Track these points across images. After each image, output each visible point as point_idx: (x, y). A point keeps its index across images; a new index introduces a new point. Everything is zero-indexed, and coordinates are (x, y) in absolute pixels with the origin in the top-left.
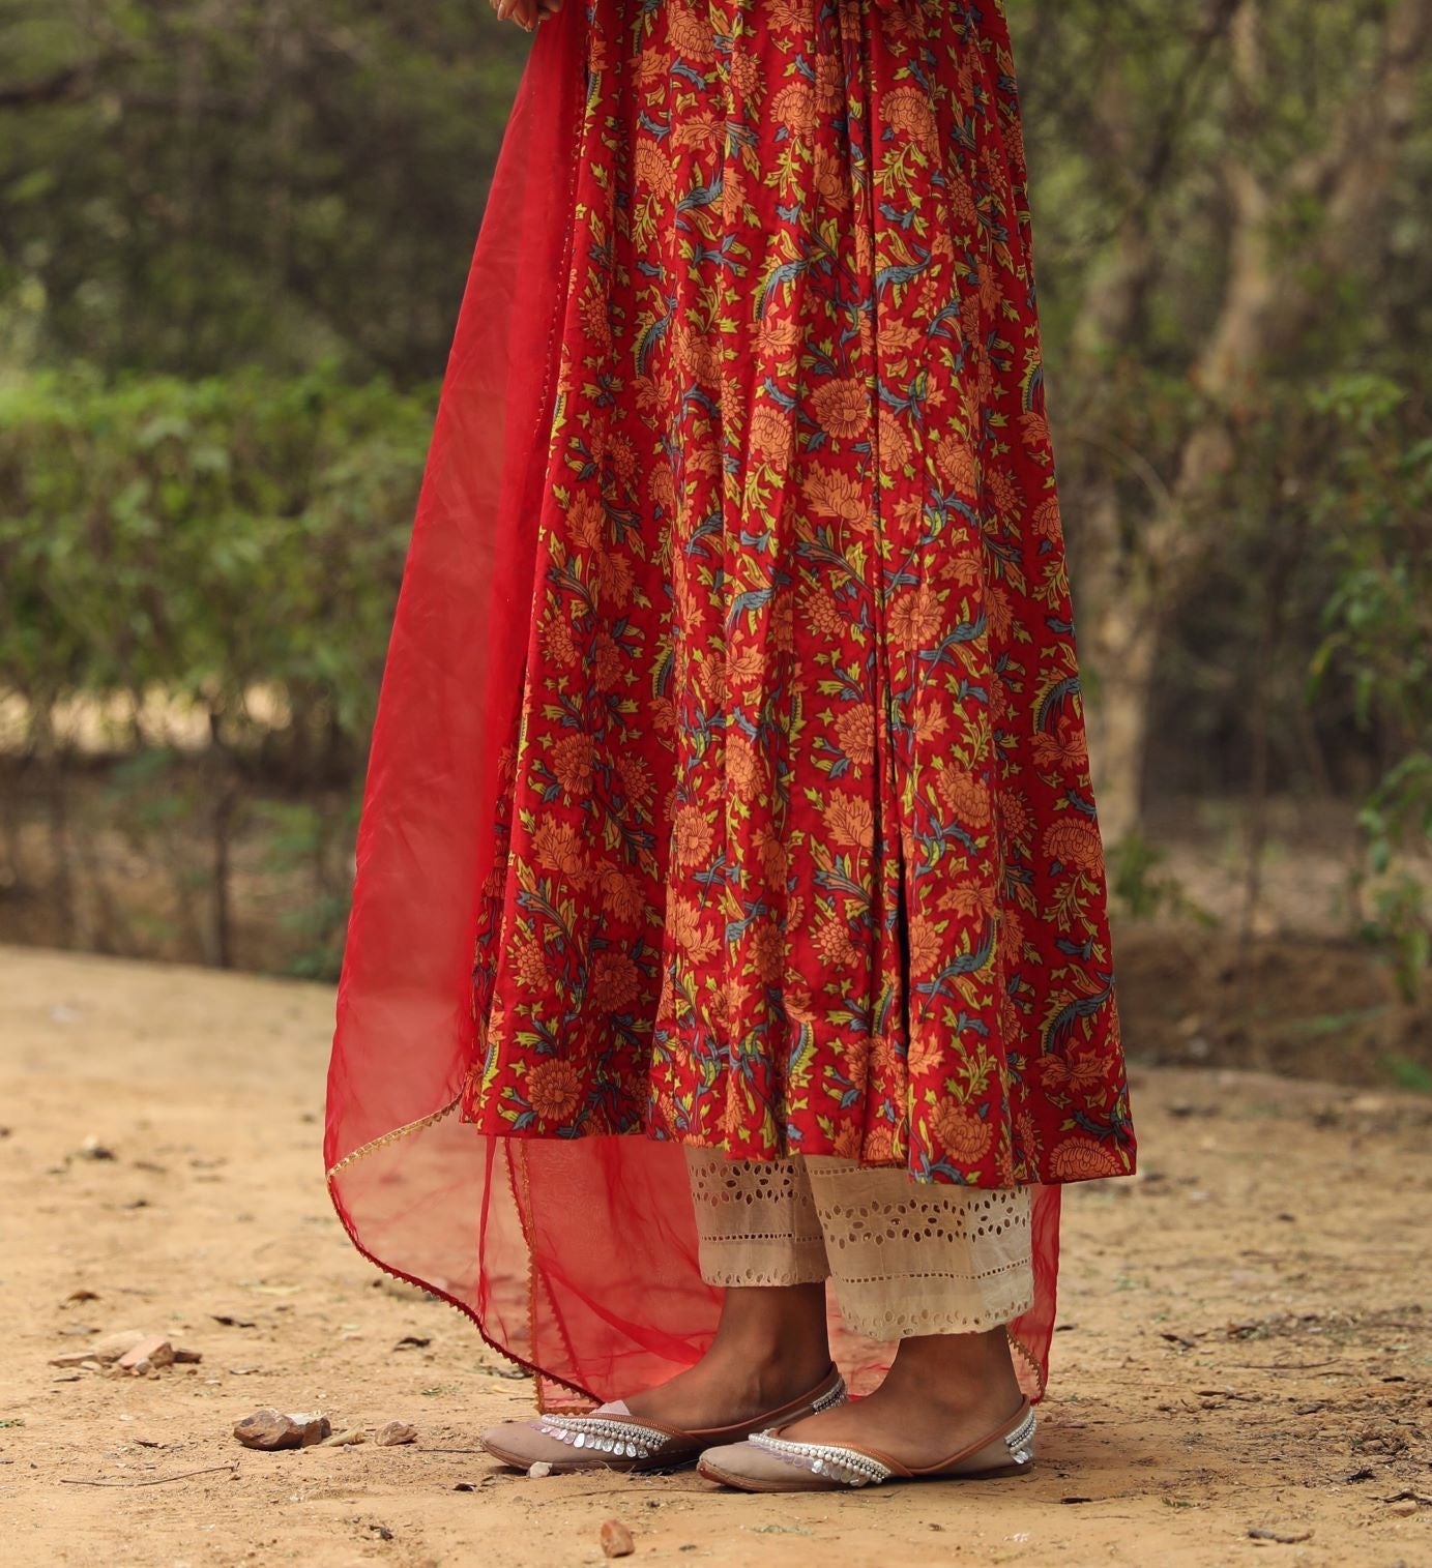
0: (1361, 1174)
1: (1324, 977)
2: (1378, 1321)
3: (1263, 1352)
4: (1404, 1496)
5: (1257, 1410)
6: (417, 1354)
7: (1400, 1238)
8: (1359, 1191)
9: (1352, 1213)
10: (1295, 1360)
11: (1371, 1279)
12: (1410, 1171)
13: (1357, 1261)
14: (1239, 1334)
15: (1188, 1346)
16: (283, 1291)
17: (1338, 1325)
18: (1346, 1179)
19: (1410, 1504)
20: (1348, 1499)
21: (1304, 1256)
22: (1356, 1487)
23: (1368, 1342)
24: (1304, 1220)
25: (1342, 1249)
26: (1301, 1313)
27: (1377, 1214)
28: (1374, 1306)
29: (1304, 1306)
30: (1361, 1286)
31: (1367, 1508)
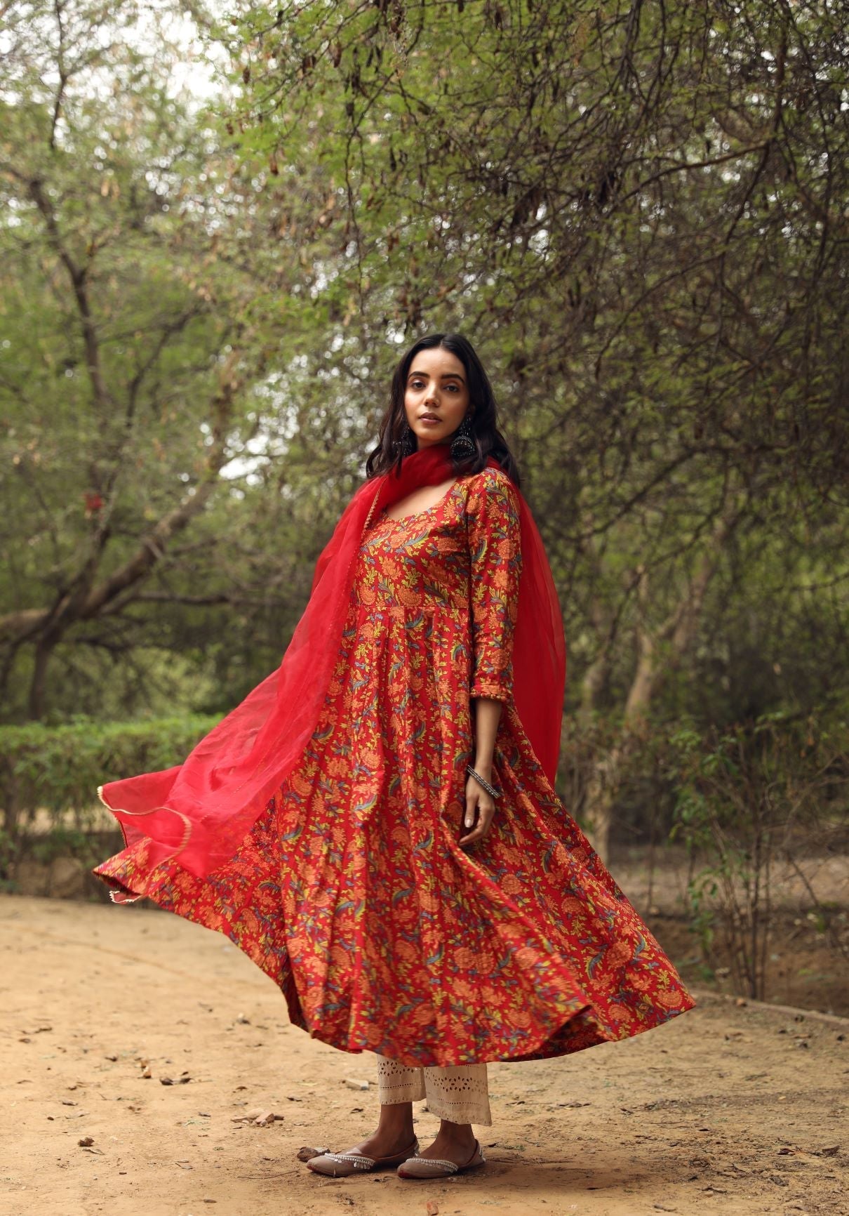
0: (691, 1029)
1: (675, 933)
2: (698, 1102)
3: (657, 1116)
4: (709, 1189)
5: (656, 1144)
6: (358, 1116)
7: (705, 1061)
8: (689, 1038)
9: (687, 1048)
10: (669, 1120)
11: (695, 1080)
12: (708, 1028)
13: (689, 1073)
14: (648, 1108)
15: (631, 1113)
16: (311, 1085)
17: (683, 1104)
18: (685, 1032)
19: (711, 1192)
20: (689, 1189)
21: (671, 1069)
22: (692, 1183)
23: (695, 1112)
24: (671, 1052)
25: (685, 1066)
26: (670, 1098)
27: (696, 1049)
28: (697, 1094)
29: (672, 1094)
30: (690, 1085)
31: (695, 1194)
